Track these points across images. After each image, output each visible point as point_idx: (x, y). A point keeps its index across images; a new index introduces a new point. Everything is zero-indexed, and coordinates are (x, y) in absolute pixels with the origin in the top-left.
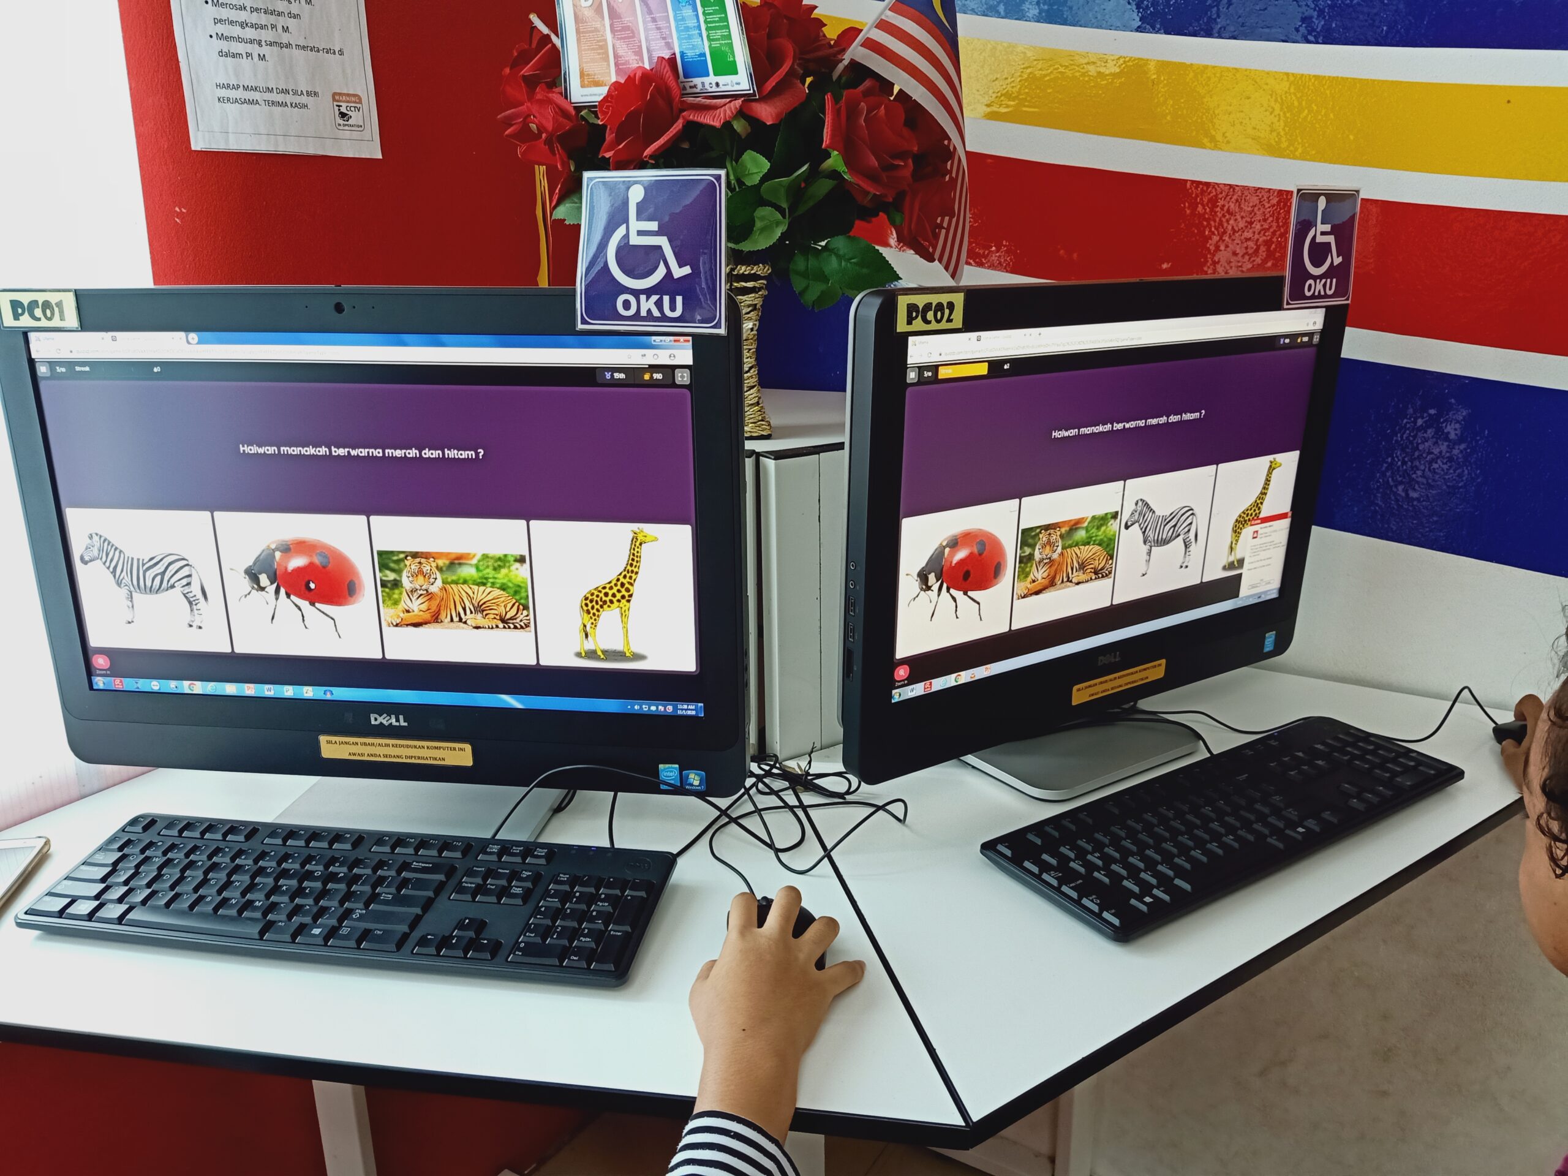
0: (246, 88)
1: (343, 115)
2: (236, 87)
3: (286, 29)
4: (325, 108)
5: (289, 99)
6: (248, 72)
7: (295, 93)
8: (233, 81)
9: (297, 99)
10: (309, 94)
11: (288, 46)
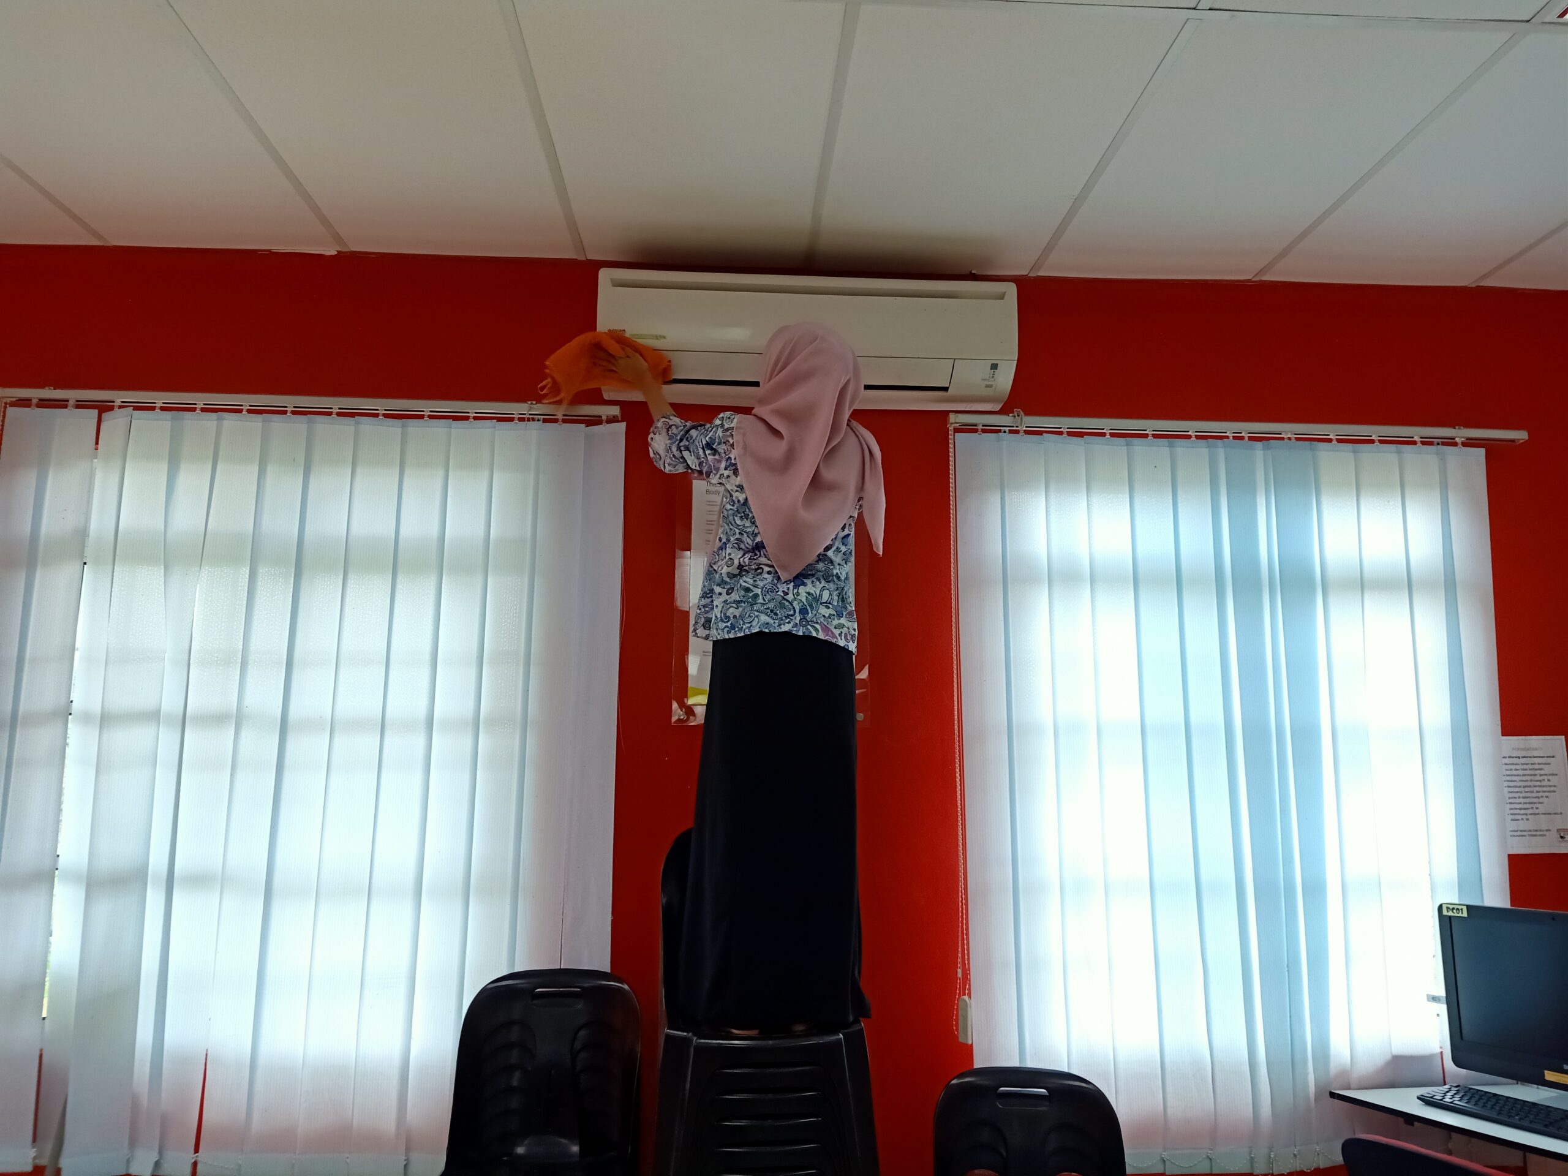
0: (1521, 831)
1: (1562, 837)
2: (1517, 831)
3: (1537, 808)
4: (1554, 835)
5: (1538, 833)
6: (1522, 825)
7: (1541, 831)
8: (1516, 829)
9: (1541, 833)
10: (1547, 830)
11: (1538, 814)
